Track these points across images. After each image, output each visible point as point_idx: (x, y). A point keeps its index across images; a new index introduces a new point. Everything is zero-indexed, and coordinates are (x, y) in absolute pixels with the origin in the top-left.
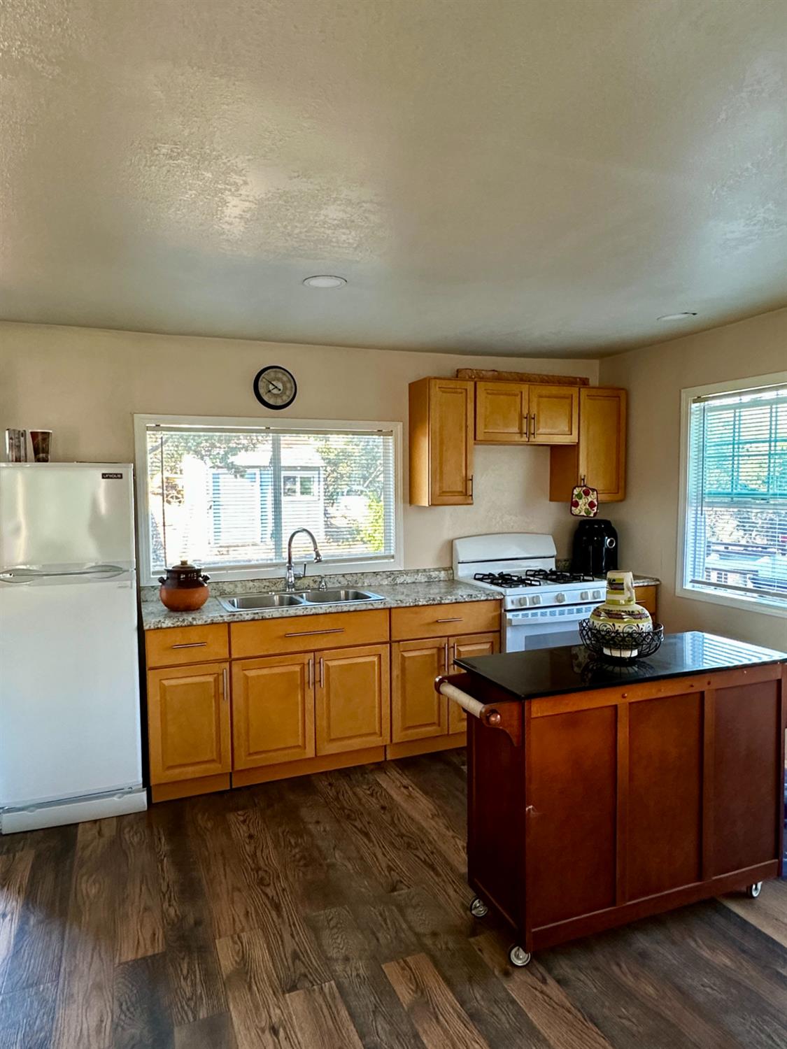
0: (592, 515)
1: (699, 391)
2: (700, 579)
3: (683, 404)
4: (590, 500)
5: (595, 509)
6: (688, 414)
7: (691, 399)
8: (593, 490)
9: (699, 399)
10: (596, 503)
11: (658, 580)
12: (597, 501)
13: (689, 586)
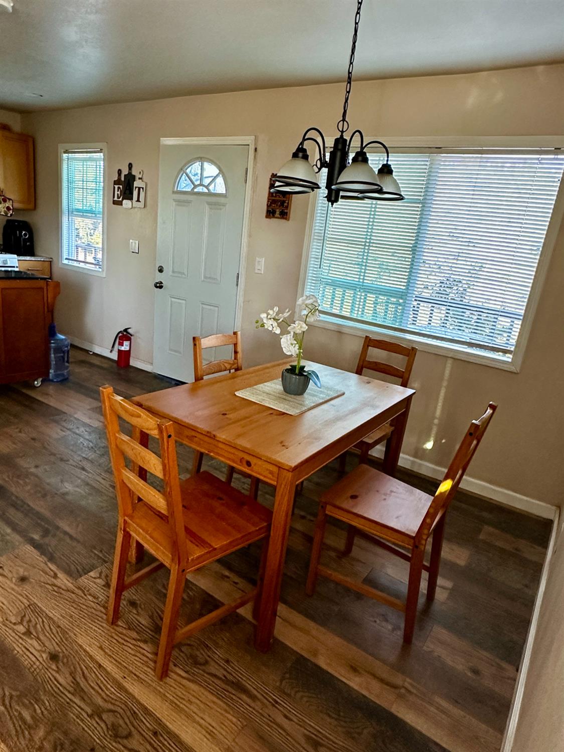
0: (9, 215)
1: (67, 146)
2: (73, 258)
3: (59, 154)
4: (7, 205)
5: (11, 212)
6: (61, 160)
7: (62, 151)
8: (10, 199)
9: (66, 152)
10: (12, 208)
11: (52, 258)
12: (12, 206)
13: (66, 262)
